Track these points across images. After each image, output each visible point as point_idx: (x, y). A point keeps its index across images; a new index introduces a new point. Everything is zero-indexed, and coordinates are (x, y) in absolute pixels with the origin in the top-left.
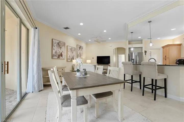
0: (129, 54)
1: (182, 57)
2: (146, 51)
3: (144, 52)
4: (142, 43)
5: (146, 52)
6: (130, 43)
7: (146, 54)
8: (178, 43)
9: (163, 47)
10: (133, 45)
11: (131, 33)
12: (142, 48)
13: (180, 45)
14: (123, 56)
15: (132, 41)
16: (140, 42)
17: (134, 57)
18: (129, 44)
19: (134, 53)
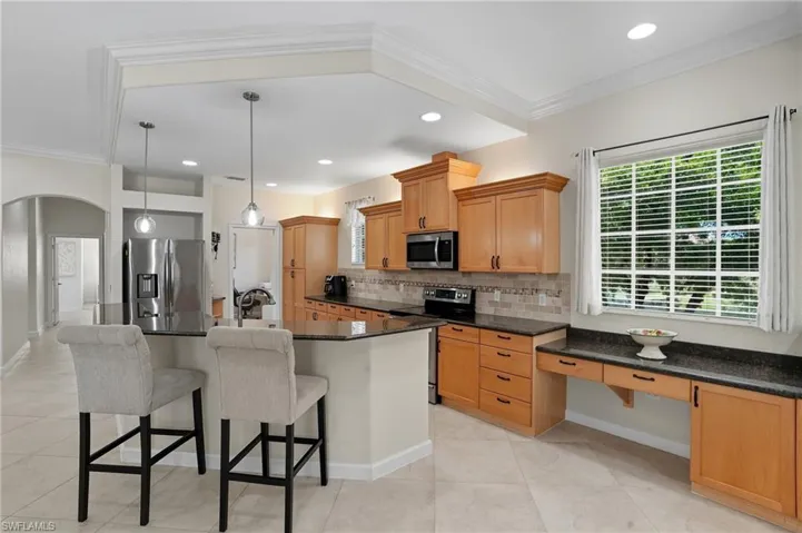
0: (125, 247)
1: (340, 266)
2: (218, 236)
3: (207, 238)
4: (198, 193)
5: (216, 238)
6: (130, 180)
7: (216, 249)
8: (329, 214)
9: (285, 224)
10: (148, 194)
11: (142, 124)
12: (199, 216)
13: (335, 222)
14: (90, 246)
15: (148, 173)
16: (191, 186)
17: (157, 268)
18: (126, 187)
19: (154, 241)
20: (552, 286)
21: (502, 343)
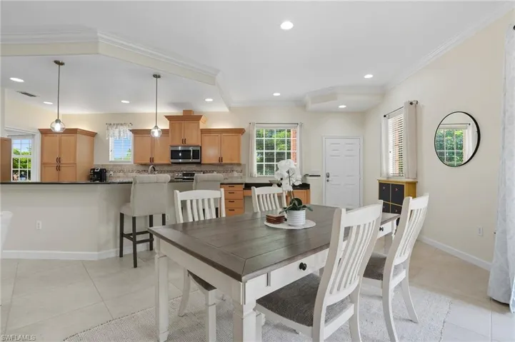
9: (44, 132)
20: (239, 169)
21: (231, 189)
